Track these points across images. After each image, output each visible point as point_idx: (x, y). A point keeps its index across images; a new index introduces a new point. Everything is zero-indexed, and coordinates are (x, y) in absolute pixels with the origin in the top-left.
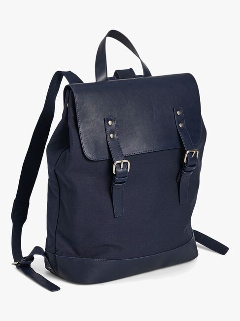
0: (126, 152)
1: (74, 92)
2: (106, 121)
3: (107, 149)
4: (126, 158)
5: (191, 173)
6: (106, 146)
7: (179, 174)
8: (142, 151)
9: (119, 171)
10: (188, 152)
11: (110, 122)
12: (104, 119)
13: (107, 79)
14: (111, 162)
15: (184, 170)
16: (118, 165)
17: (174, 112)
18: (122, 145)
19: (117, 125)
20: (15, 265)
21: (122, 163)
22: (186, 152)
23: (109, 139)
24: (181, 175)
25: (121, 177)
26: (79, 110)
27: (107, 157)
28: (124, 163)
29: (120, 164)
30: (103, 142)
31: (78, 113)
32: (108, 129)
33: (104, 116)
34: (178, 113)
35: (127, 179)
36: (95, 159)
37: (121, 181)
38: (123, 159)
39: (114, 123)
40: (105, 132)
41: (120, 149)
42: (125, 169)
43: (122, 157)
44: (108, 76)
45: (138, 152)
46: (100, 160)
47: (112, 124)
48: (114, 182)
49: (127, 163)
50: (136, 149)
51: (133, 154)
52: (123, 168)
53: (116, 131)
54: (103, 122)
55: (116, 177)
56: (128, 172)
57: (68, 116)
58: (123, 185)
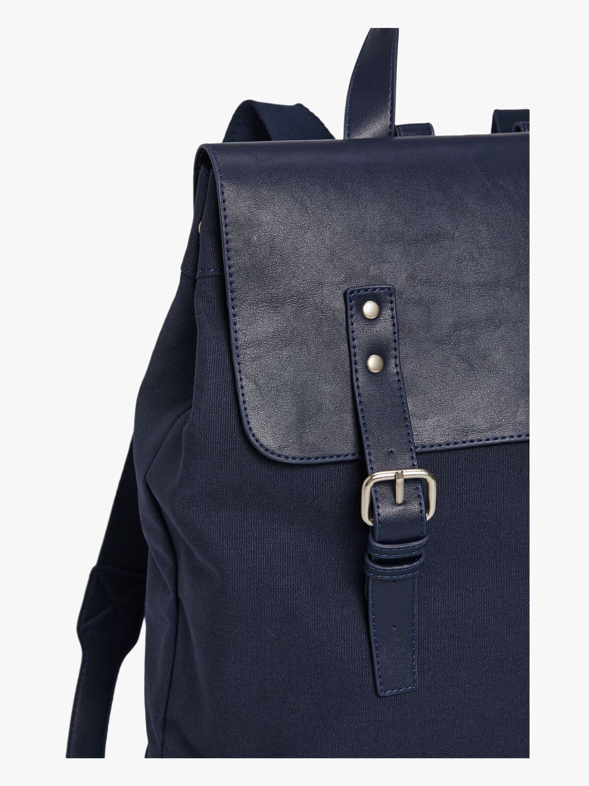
0: (434, 430)
1: (218, 176)
2: (353, 300)
3: (348, 417)
4: (424, 458)
6: (349, 405)
8: (507, 433)
9: (386, 510)
11: (370, 308)
12: (345, 295)
13: (395, 130)
14: (357, 471)
16: (386, 490)
18: (417, 405)
19: (398, 322)
21: (399, 480)
23: (361, 376)
25: (394, 537)
26: (238, 252)
27: (346, 448)
28: (407, 481)
29: (391, 484)
30: (330, 388)
31: (230, 262)
32: (362, 335)
33: (346, 279)
35: (425, 546)
36: (294, 458)
37: (398, 556)
38: (409, 463)
39: (387, 313)
40: (345, 347)
41: (404, 419)
42: (415, 507)
43: (407, 456)
44: (398, 122)
45: (489, 435)
46: (313, 461)
47: (380, 314)
48: (370, 557)
49: (422, 482)
50: (480, 422)
51: (468, 444)
52: (404, 503)
53: (393, 345)
54: (339, 304)
55: (374, 536)
56: (428, 518)
57: (199, 272)
58: (407, 571)
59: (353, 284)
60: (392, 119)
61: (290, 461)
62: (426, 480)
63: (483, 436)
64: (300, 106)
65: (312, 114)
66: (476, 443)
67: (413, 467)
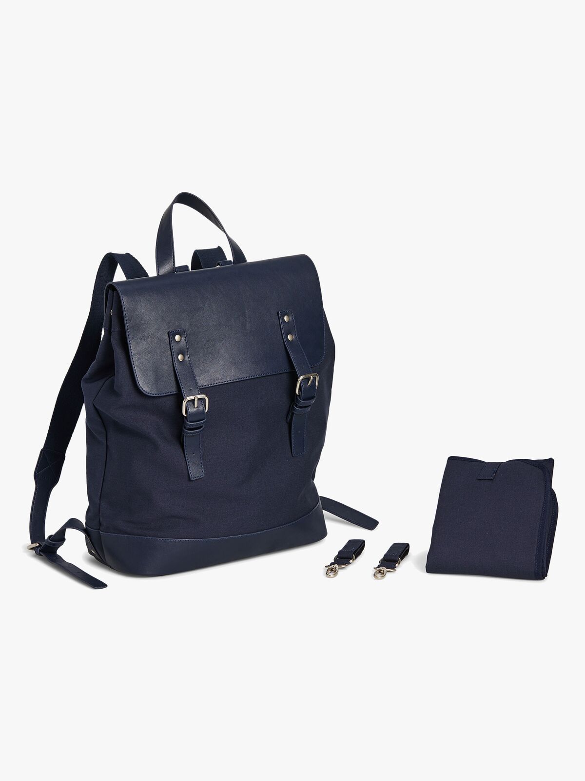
0: (203, 380)
1: (120, 294)
2: (171, 335)
3: (173, 378)
4: (203, 390)
5: (309, 409)
6: (173, 373)
7: (290, 412)
8: (229, 379)
9: (191, 410)
10: (301, 378)
11: (177, 338)
12: (168, 333)
13: (175, 269)
14: (180, 397)
15: (296, 406)
16: (190, 403)
17: (280, 316)
18: (196, 371)
19: (188, 342)
20: (32, 549)
21: (196, 399)
22: (298, 378)
23: (176, 364)
24: (293, 414)
25: (194, 420)
26: (130, 321)
27: (173, 390)
28: (199, 399)
29: (193, 401)
30: (166, 368)
31: (127, 325)
32: (175, 348)
33: (168, 327)
34: (286, 318)
35: (205, 422)
36: (156, 394)
37: (195, 427)
38: (197, 392)
39: (183, 339)
40: (170, 352)
41: (193, 377)
42: (201, 408)
43: (197, 390)
44: (177, 265)
45: (223, 380)
46: (162, 395)
47: (181, 339)
48: (185, 428)
49: (204, 400)
50: (219, 376)
51: (215, 384)
52: (197, 407)
53: (187, 350)
54: (166, 337)
55: (187, 420)
56: (206, 411)
57: (112, 329)
58: (199, 432)
59: (170, 330)
60: (174, 265)
61: (154, 395)
62: (205, 398)
63: (220, 381)
64: (128, 254)
65: (134, 258)
66: (218, 384)
67: (199, 394)
